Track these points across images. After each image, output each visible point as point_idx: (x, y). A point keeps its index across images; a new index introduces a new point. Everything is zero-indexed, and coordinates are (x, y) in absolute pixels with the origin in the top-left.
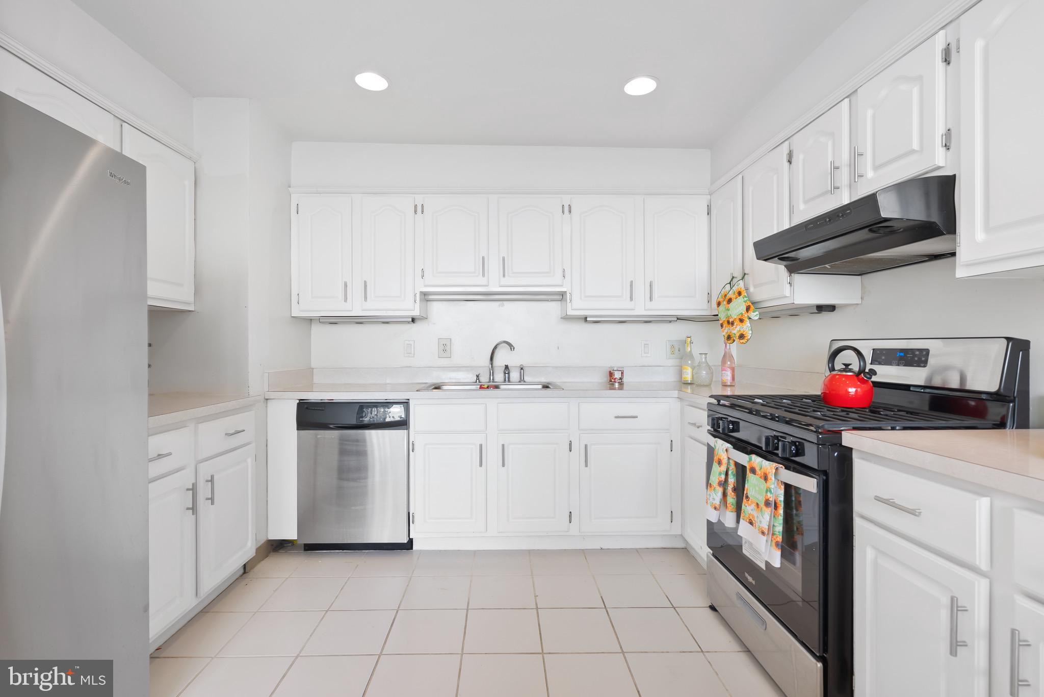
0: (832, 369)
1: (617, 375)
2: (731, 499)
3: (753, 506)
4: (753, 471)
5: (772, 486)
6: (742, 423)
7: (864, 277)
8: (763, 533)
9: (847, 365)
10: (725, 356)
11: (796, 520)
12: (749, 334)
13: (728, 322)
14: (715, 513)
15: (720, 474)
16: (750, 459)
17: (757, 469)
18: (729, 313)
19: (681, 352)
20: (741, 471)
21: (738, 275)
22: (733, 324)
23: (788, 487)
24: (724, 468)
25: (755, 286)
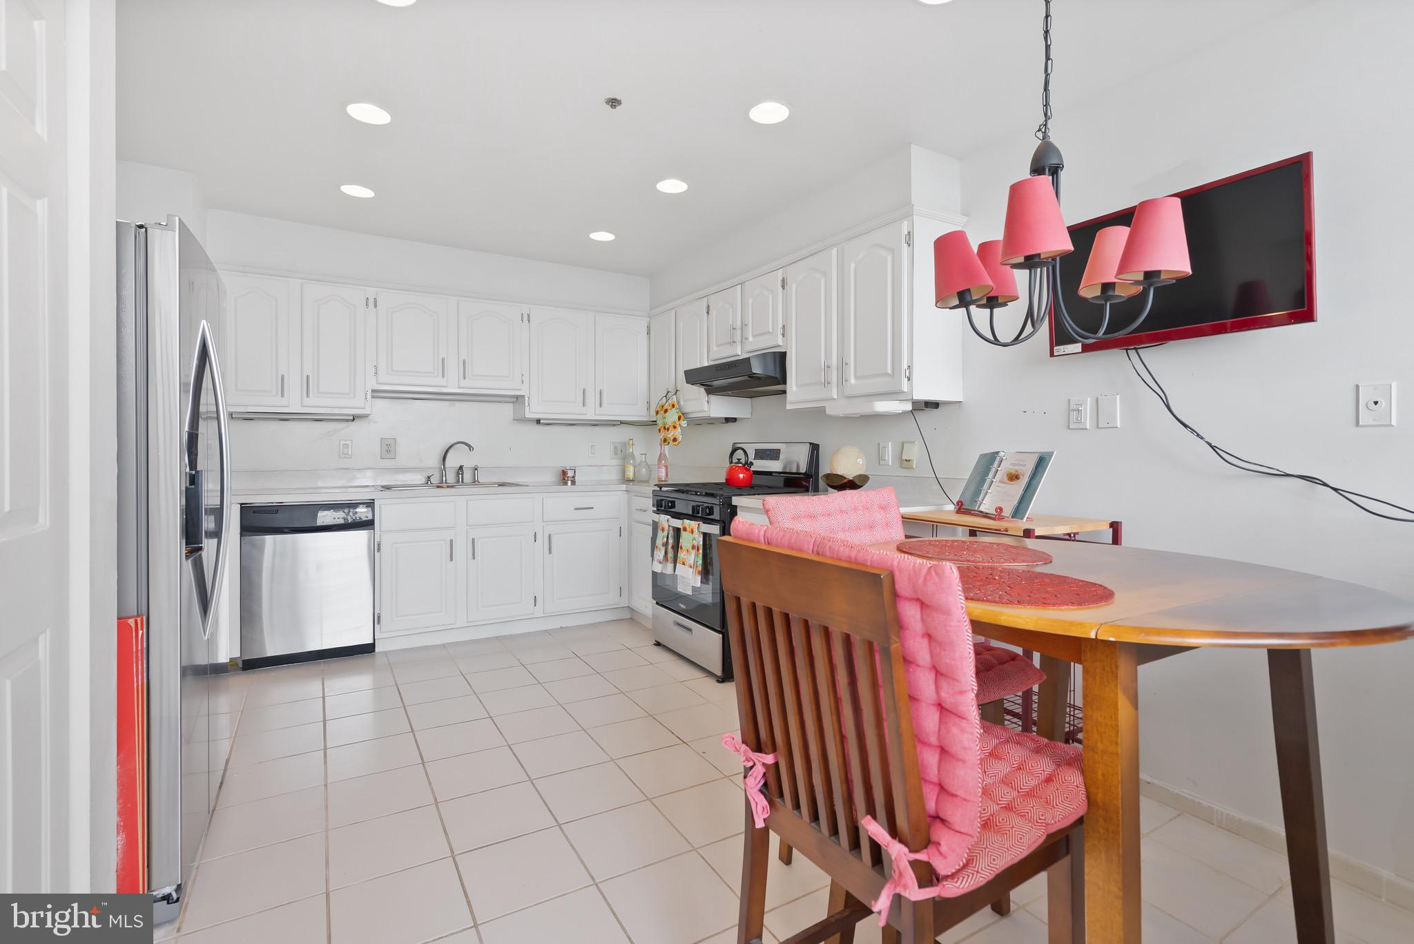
0: (731, 462)
1: (570, 474)
2: (670, 555)
3: (685, 553)
4: (685, 529)
5: (696, 536)
6: (677, 501)
7: (753, 399)
8: (691, 567)
9: (739, 460)
10: (660, 456)
11: (709, 556)
12: (680, 438)
13: (665, 428)
14: (660, 565)
15: (663, 537)
16: (683, 522)
17: (687, 528)
18: (666, 420)
19: (623, 453)
20: (677, 531)
21: (672, 390)
22: (668, 429)
23: (705, 535)
24: (666, 533)
25: (685, 401)
